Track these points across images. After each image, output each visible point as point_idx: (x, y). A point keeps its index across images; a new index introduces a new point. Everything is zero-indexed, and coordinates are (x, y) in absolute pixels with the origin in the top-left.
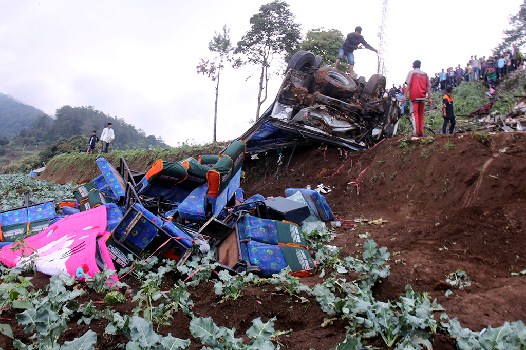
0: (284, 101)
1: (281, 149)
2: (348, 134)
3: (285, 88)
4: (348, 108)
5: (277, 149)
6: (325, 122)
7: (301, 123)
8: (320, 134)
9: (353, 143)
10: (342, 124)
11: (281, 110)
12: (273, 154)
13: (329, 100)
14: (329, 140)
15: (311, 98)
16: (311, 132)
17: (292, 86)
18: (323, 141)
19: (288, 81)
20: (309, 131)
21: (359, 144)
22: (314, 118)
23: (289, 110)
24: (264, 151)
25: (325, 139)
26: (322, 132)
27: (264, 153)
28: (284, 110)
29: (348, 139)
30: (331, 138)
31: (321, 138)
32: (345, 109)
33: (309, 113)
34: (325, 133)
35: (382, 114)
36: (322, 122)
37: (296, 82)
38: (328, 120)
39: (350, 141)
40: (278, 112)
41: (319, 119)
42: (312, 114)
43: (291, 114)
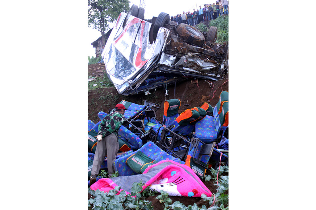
0: (168, 52)
1: (166, 85)
2: (212, 71)
3: (168, 43)
4: (209, 53)
5: (163, 86)
6: (198, 64)
7: (182, 66)
8: (194, 72)
9: (214, 76)
10: (208, 64)
11: (167, 58)
12: (161, 89)
13: (197, 49)
14: (199, 76)
15: (185, 49)
16: (188, 72)
17: (172, 41)
18: (195, 77)
19: (169, 38)
20: (187, 71)
21: (217, 76)
22: (190, 62)
23: (172, 58)
24: (154, 88)
25: (197, 76)
26: (195, 71)
27: (154, 89)
28: (168, 58)
29: (211, 74)
30: (201, 75)
31: (195, 75)
32: (207, 54)
33: (187, 59)
34: (196, 71)
35: (224, 54)
36: (196, 64)
37: (175, 38)
38: (200, 62)
39: (212, 75)
40: (164, 60)
41: (193, 62)
42: (189, 60)
43: (174, 61)
